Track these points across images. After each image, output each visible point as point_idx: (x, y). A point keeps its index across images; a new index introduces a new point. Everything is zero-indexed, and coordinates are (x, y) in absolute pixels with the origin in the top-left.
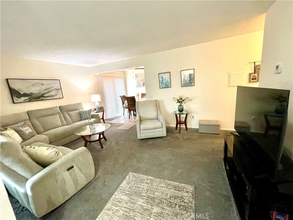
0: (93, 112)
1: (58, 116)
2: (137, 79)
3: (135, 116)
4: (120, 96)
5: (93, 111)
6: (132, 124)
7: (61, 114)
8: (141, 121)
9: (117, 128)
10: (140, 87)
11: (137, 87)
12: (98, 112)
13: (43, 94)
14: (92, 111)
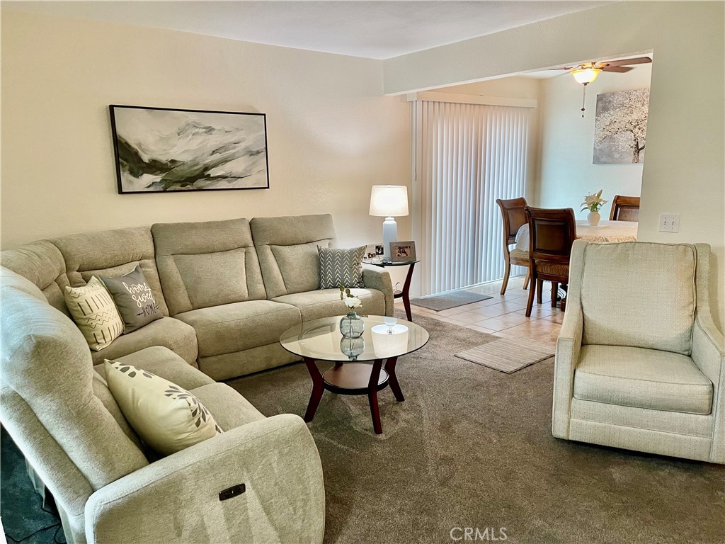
0: (368, 260)
1: (240, 257)
2: (606, 118)
3: (558, 310)
4: (499, 202)
5: (371, 256)
6: (537, 350)
7: (252, 250)
8: (583, 345)
9: (460, 354)
10: (614, 162)
11: (597, 160)
12: (390, 265)
13: (206, 169)
14: (366, 255)
